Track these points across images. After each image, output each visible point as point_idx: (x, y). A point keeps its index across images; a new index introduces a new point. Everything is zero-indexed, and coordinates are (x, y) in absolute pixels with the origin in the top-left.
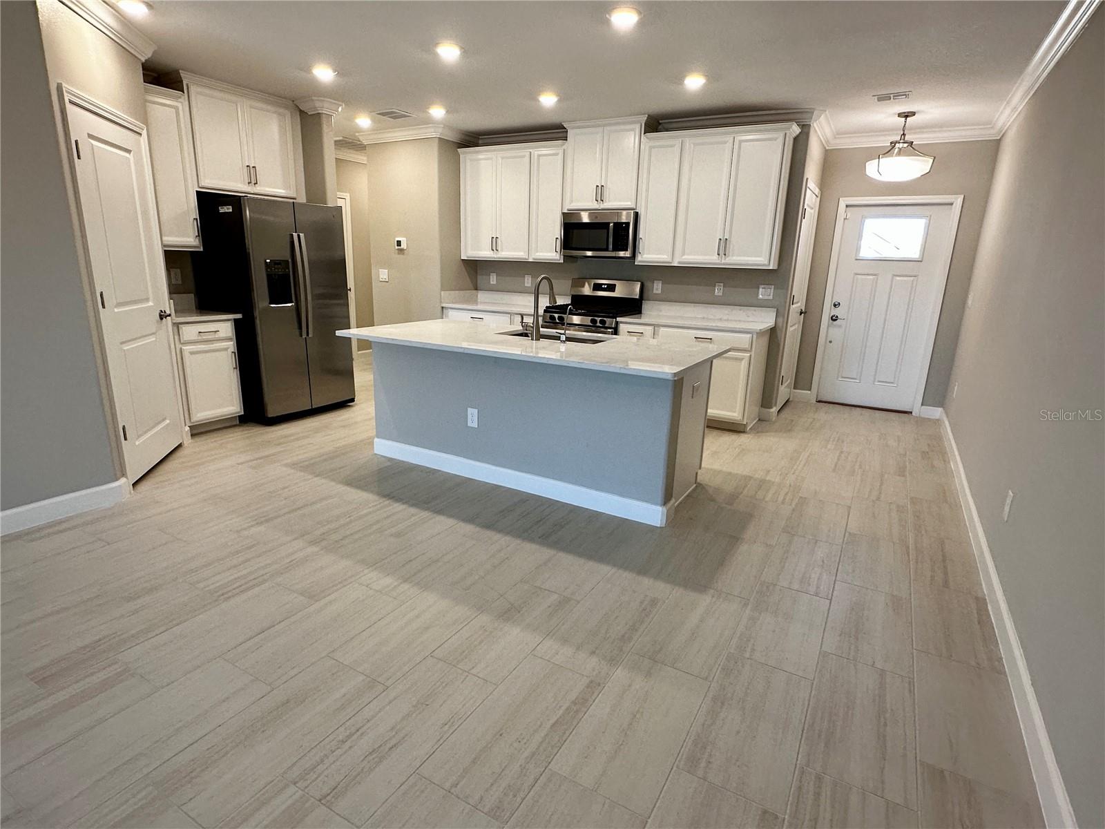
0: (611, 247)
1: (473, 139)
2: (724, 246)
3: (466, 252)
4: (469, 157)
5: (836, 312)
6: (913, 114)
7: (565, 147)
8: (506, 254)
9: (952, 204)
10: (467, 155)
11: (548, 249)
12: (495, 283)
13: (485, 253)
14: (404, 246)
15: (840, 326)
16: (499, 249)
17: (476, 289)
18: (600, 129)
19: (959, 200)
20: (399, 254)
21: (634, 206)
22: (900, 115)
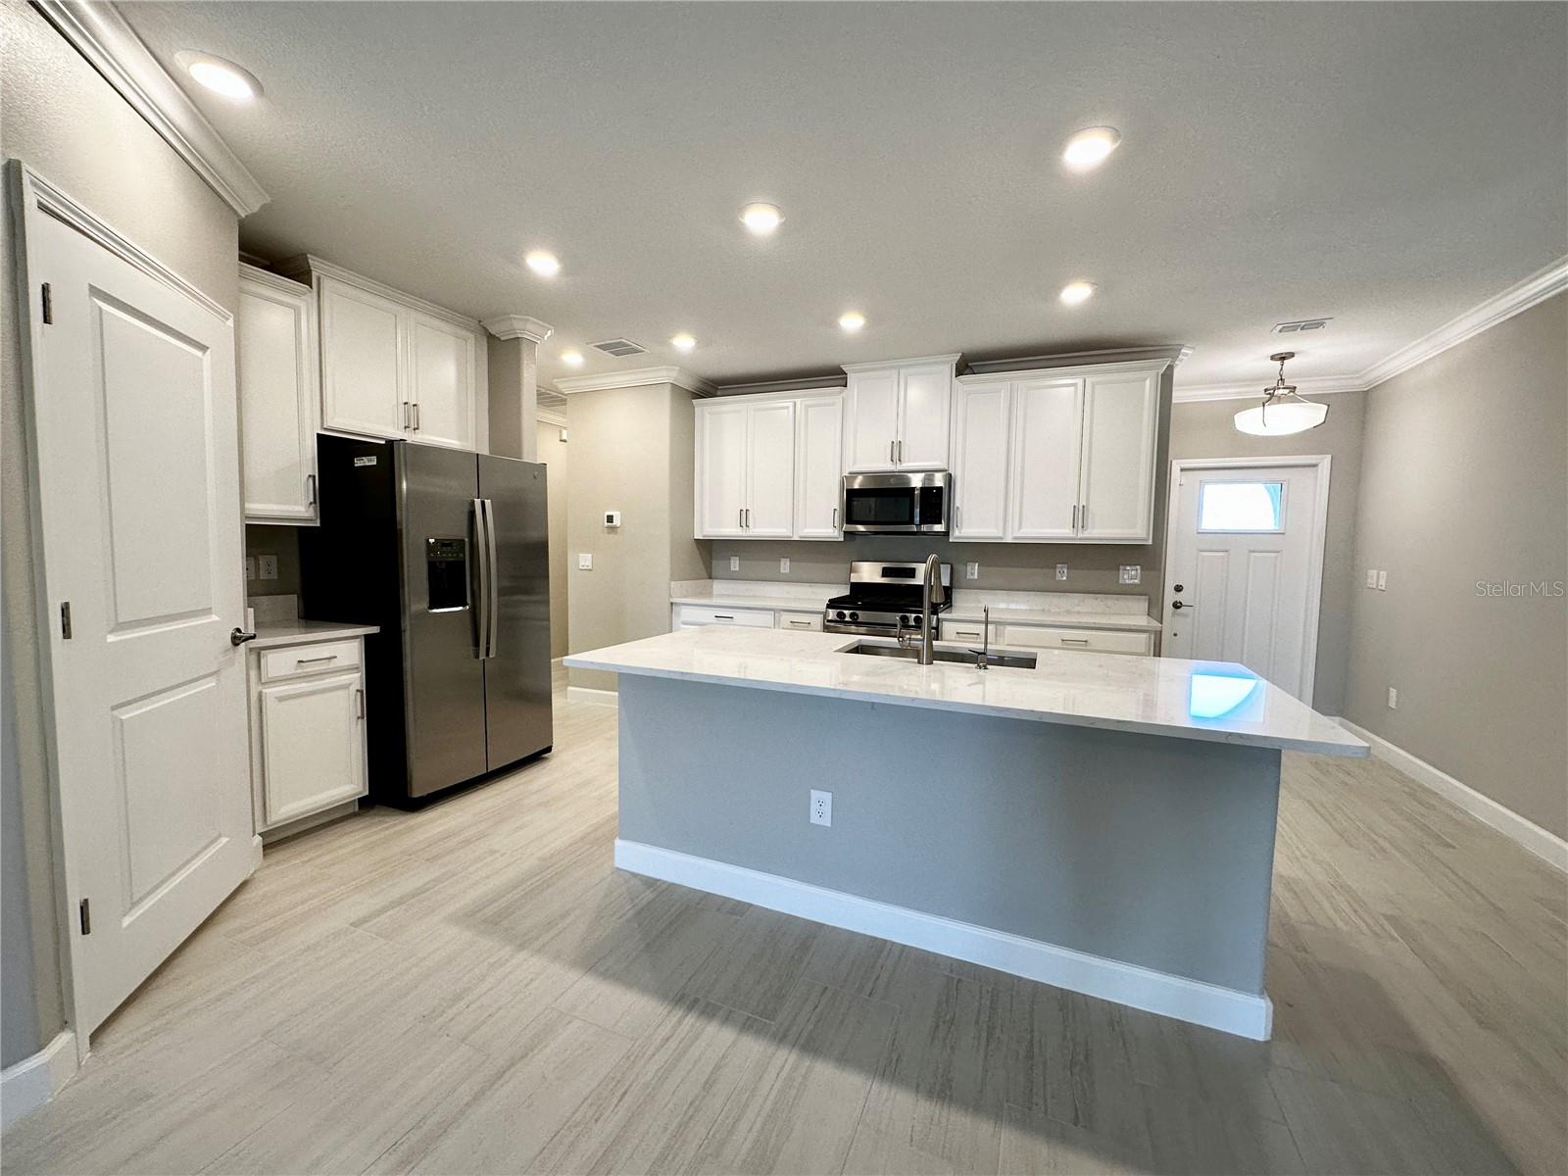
0: (917, 519)
1: (712, 388)
2: (1080, 515)
3: (702, 528)
4: (707, 409)
5: (1179, 598)
6: (1292, 355)
7: (844, 394)
8: (760, 530)
9: (1315, 466)
10: (705, 409)
11: (823, 522)
12: (737, 569)
13: (730, 530)
14: (617, 522)
15: (1185, 615)
16: (750, 524)
17: (710, 578)
18: (894, 372)
19: (1325, 462)
20: (609, 533)
21: (943, 466)
22: (1273, 358)
